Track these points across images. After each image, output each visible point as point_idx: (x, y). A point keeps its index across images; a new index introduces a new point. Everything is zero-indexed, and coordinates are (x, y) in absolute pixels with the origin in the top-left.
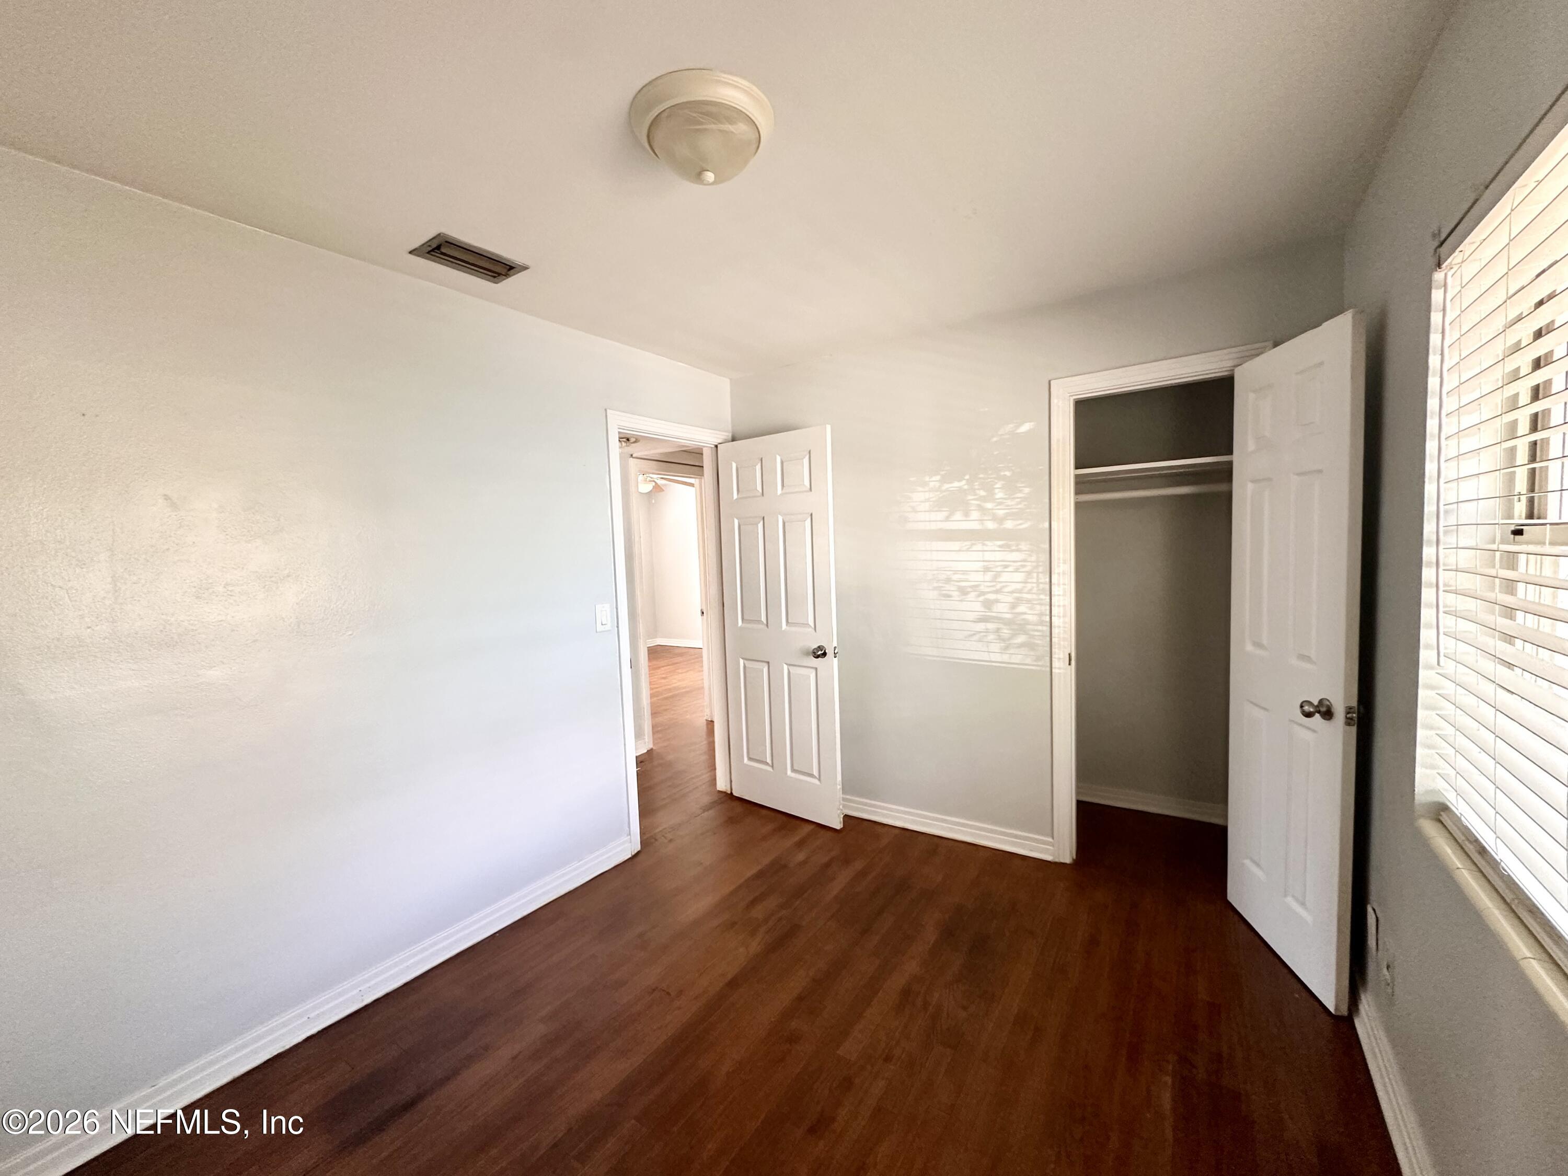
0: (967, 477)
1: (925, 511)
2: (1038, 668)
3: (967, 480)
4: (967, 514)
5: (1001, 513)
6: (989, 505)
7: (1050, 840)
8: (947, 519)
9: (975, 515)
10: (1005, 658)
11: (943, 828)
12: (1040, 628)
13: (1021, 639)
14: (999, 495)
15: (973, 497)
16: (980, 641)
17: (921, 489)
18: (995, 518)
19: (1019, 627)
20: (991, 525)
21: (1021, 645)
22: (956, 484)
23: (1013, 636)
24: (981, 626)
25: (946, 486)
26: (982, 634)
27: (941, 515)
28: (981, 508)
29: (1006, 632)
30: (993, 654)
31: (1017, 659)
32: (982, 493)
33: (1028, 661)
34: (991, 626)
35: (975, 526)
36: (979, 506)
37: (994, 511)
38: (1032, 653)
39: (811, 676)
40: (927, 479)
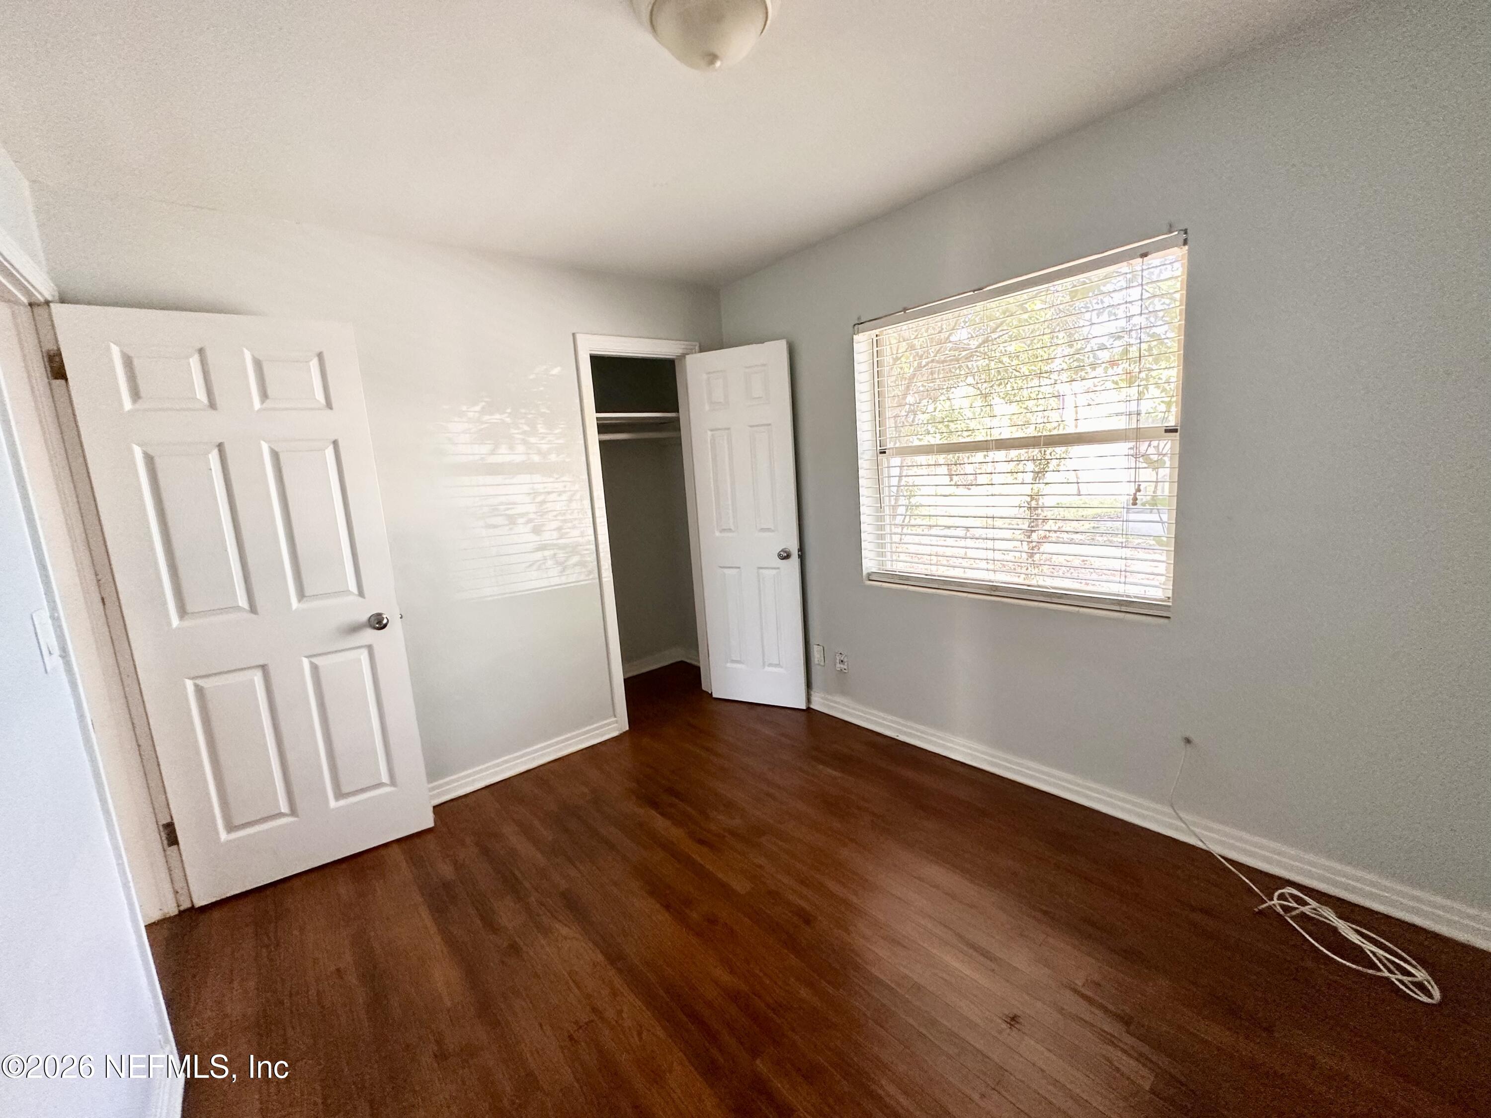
0: (509, 411)
1: (466, 444)
2: (590, 582)
3: (510, 413)
4: (511, 448)
5: (545, 447)
6: (532, 440)
7: (613, 719)
8: (493, 453)
9: (521, 448)
10: (564, 579)
11: (525, 763)
12: (588, 547)
13: (575, 559)
14: (541, 429)
15: (516, 431)
16: (539, 569)
17: (456, 419)
18: (540, 452)
19: (574, 549)
20: (536, 458)
21: (575, 565)
22: (498, 416)
23: (567, 559)
24: (539, 555)
25: (486, 418)
26: (541, 562)
27: (485, 449)
28: (525, 442)
29: (561, 555)
30: (552, 578)
31: (572, 578)
32: (526, 428)
33: (583, 577)
34: (547, 553)
35: (519, 459)
36: (523, 439)
37: (539, 445)
38: (584, 570)
39: (362, 657)
40: (464, 408)
